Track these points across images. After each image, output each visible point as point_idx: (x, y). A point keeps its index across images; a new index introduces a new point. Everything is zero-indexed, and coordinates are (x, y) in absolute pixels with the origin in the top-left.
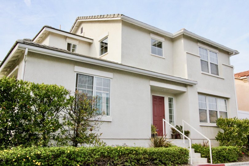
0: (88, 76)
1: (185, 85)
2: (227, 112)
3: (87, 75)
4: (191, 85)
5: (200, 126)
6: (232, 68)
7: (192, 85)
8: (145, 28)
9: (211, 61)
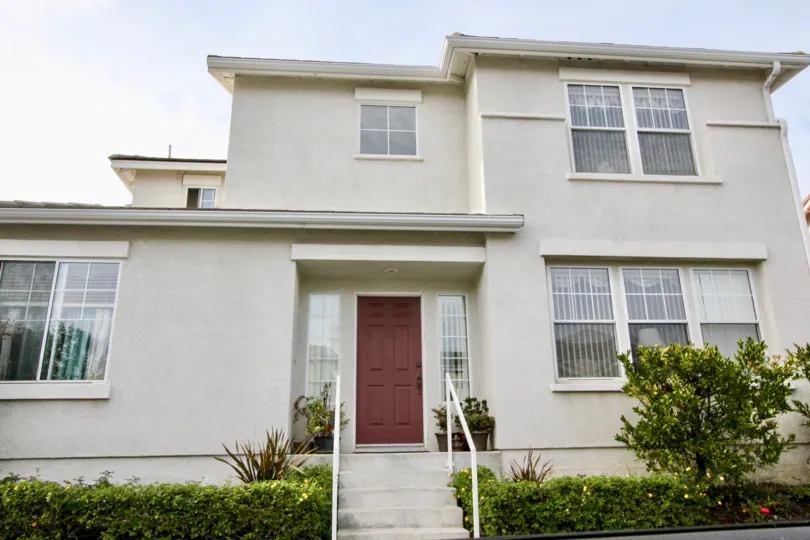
0: (37, 262)
1: (477, 237)
2: (759, 320)
3: (34, 262)
4: (507, 234)
5: (555, 392)
6: (779, 128)
7: (513, 233)
8: (312, 75)
9: (640, 125)
